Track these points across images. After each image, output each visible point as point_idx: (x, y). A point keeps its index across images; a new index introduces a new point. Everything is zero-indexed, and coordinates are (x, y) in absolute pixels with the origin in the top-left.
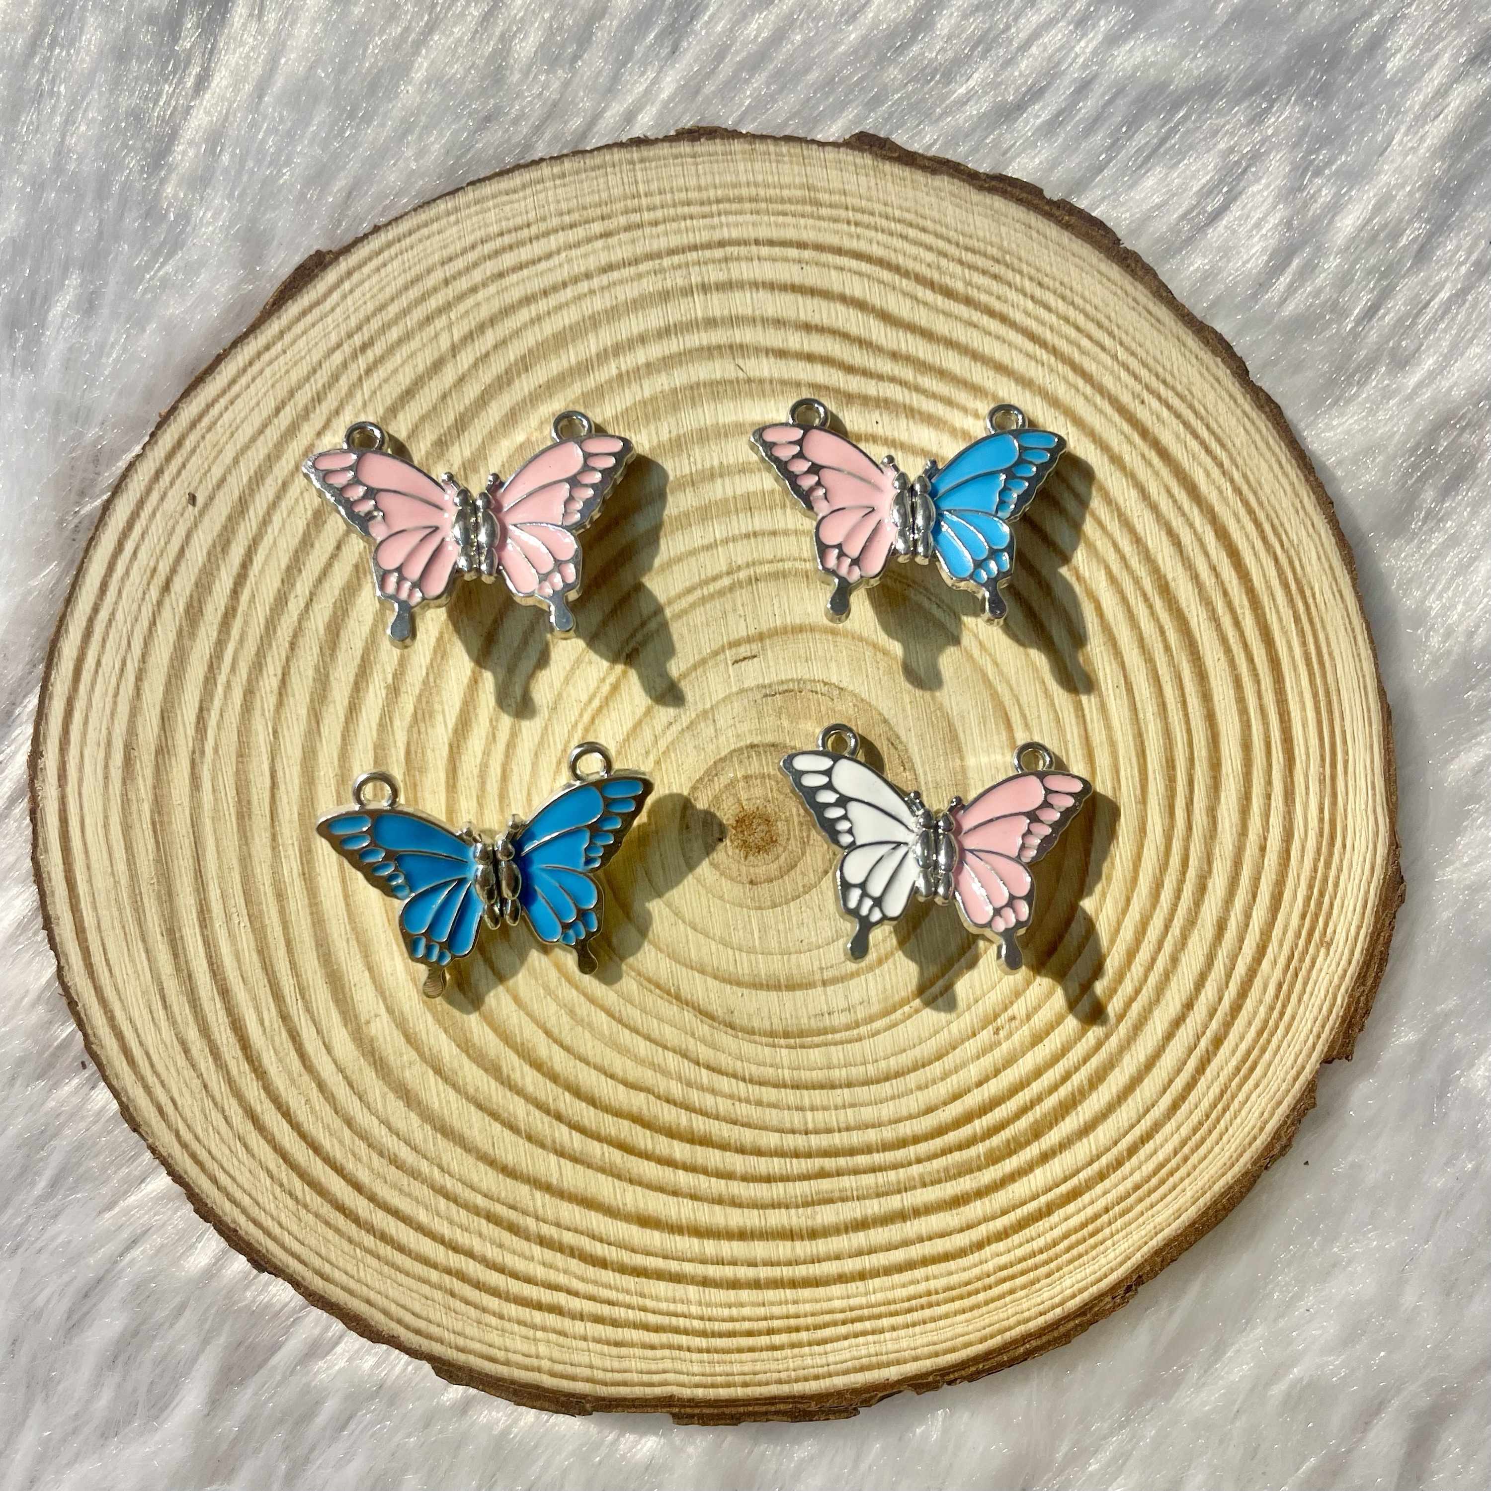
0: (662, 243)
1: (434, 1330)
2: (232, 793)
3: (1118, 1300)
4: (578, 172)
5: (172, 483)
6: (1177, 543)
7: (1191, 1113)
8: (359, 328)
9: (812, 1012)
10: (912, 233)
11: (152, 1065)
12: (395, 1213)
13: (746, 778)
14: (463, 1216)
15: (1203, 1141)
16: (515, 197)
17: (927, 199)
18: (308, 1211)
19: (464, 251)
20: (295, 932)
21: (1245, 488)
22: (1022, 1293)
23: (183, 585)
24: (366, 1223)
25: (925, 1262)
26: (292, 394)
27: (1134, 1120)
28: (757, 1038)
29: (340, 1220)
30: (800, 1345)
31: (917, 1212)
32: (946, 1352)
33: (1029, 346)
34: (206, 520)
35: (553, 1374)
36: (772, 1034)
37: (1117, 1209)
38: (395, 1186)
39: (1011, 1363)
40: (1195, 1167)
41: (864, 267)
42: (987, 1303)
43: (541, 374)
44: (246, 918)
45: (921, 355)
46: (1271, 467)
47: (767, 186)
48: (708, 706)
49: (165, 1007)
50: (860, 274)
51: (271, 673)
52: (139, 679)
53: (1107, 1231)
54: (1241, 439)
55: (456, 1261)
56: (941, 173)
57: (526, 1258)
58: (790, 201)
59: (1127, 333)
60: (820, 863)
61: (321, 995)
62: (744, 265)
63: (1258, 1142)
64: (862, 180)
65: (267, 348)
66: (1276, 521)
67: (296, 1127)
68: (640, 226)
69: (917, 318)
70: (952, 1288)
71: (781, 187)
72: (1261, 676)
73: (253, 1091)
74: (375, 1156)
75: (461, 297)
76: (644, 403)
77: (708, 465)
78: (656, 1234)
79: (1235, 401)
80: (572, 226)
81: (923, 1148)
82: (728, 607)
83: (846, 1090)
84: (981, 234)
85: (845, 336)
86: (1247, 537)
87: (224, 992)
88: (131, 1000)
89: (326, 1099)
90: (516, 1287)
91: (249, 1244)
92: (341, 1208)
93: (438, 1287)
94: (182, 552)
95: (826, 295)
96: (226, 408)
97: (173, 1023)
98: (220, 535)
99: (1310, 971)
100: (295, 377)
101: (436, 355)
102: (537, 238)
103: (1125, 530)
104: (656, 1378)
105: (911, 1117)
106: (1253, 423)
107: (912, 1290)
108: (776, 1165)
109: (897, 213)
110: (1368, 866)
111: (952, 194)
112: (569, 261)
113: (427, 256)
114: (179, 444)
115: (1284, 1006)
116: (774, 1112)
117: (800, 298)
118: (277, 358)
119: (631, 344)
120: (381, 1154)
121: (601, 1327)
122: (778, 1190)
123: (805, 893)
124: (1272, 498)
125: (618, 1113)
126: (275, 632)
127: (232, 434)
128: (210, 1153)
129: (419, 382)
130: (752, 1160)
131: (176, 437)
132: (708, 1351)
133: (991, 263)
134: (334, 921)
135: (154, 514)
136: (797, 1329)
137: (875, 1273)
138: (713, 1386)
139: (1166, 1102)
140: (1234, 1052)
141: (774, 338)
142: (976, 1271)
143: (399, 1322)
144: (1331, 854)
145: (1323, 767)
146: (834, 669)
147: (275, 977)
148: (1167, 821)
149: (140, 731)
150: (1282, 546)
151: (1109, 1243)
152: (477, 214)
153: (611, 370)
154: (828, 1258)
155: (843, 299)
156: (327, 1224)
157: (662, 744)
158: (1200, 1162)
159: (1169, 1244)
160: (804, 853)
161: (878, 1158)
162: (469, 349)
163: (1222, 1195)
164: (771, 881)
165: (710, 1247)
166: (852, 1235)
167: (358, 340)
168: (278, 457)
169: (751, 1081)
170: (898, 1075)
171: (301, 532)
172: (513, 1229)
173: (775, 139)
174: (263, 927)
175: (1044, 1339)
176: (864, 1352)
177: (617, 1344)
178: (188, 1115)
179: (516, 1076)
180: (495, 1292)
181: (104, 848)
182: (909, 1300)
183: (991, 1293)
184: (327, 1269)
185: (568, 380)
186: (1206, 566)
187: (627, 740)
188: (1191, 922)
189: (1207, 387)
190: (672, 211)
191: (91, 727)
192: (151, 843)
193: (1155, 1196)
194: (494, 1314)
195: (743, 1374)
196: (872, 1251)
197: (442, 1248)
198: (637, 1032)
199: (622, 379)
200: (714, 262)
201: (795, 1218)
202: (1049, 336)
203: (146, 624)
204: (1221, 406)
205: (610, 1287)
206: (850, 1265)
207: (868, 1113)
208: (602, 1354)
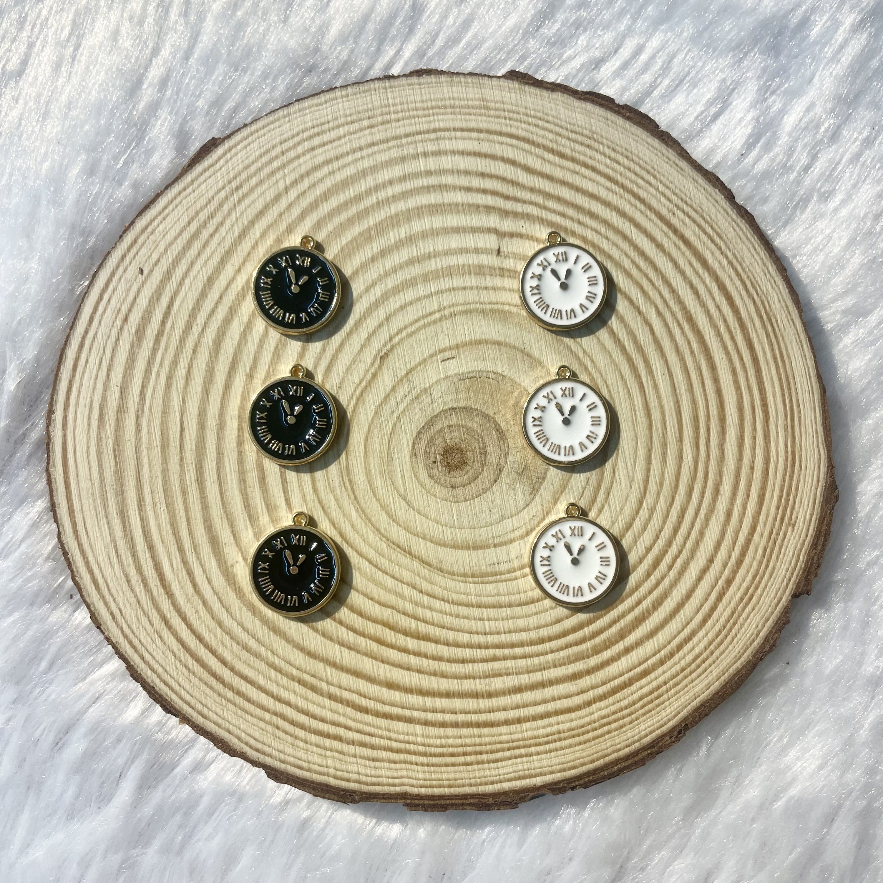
0: (402, 131)
1: (267, 749)
2: (158, 433)
3: (673, 739)
4: (355, 94)
5: (130, 263)
6: (696, 293)
7: (714, 625)
8: (235, 178)
9: (488, 563)
10: (541, 123)
11: (109, 590)
12: (245, 678)
13: (449, 427)
14: (285, 681)
15: (722, 642)
16: (321, 107)
17: (549, 105)
18: (195, 676)
19: (293, 137)
20: (192, 513)
21: (735, 262)
22: (616, 733)
23: (135, 319)
24: (229, 684)
25: (557, 713)
26: (197, 213)
27: (680, 628)
28: (456, 577)
29: (214, 682)
30: (482, 762)
31: (552, 683)
32: (570, 769)
33: (608, 184)
34: (148, 283)
35: (336, 777)
36: (465, 575)
37: (671, 683)
38: (245, 662)
39: (610, 777)
40: (717, 658)
41: (514, 142)
42: (594, 739)
43: (334, 202)
44: (165, 505)
45: (547, 189)
46: (749, 250)
47: (460, 99)
48: (427, 385)
49: (117, 556)
50: (512, 146)
51: (182, 367)
52: (109, 370)
53: (666, 696)
54: (731, 234)
55: (279, 707)
56: (557, 91)
57: (321, 707)
58: (473, 107)
59: (664, 176)
60: (492, 476)
61: (206, 550)
62: (447, 142)
63: (755, 643)
64: (513, 95)
65: (185, 189)
66: (753, 279)
67: (189, 626)
68: (389, 122)
69: (544, 170)
70: (573, 730)
71: (468, 100)
72: (748, 368)
73: (166, 605)
74: (234, 644)
75: (291, 161)
76: (391, 217)
77: (427, 251)
78: (397, 693)
79: (727, 213)
80: (352, 122)
81: (554, 644)
82: (439, 330)
83: (508, 609)
84: (580, 123)
85: (504, 179)
86: (737, 288)
87: (151, 548)
88: (98, 552)
89: (207, 610)
90: (315, 724)
91: (161, 696)
92: (214, 675)
93: (270, 723)
94: (135, 299)
95: (493, 157)
96: (161, 222)
97: (122, 565)
98: (156, 291)
99: (783, 541)
100: (198, 205)
101: (277, 193)
102: (333, 129)
103: (665, 285)
104: (397, 781)
105: (546, 625)
106: (738, 225)
107: (549, 730)
108: (468, 653)
109: (533, 113)
110: (815, 479)
111: (563, 102)
112: (350, 141)
113: (272, 140)
114: (135, 241)
115: (768, 561)
116: (466, 621)
117: (478, 160)
118: (190, 194)
119: (384, 185)
120: (238, 643)
121: (364, 749)
122: (469, 668)
123: (484, 493)
124: (750, 267)
125: (375, 621)
126: (185, 344)
127: (164, 236)
128: (140, 641)
129: (266, 208)
130: (453, 650)
131: (133, 238)
132: (428, 765)
133: (586, 139)
134: (214, 507)
135: (120, 279)
136: (481, 753)
137: (527, 719)
138: (431, 787)
139: (699, 617)
140: (739, 589)
141: (464, 181)
142: (587, 719)
143: (247, 744)
144: (793, 471)
145: (787, 420)
146: (499, 365)
147: (180, 539)
148: (695, 452)
149: (109, 399)
150: (757, 294)
151: (667, 703)
152: (300, 116)
153: (373, 199)
154: (498, 710)
155: (503, 159)
156: (206, 684)
157: (401, 408)
158: (721, 654)
159: (703, 704)
160: (483, 470)
161: (528, 650)
162: (295, 189)
163: (735, 675)
164: (463, 486)
165: (429, 702)
166: (513, 696)
167: (234, 184)
168: (189, 248)
169: (453, 603)
170: (539, 600)
171: (200, 289)
172: (314, 689)
173: (464, 74)
174: (174, 511)
175: (629, 762)
176: (520, 768)
177: (374, 760)
178: (128, 617)
180: (302, 727)
181: (87, 465)
182: (547, 736)
183: (596, 733)
184: (205, 711)
185: (349, 205)
186: (713, 305)
187: (381, 405)
188: (711, 511)
189: (710, 205)
190: (407, 114)
191: (81, 396)
192: (112, 462)
193: (694, 675)
194: (302, 740)
195: (448, 780)
196: (525, 706)
197: (272, 700)
198: (387, 573)
199: (379, 204)
200: (430, 140)
201: (479, 685)
202: (619, 178)
203: (114, 340)
204: (719, 216)
205: (370, 725)
206: (512, 714)
207: (521, 623)
208: (365, 766)
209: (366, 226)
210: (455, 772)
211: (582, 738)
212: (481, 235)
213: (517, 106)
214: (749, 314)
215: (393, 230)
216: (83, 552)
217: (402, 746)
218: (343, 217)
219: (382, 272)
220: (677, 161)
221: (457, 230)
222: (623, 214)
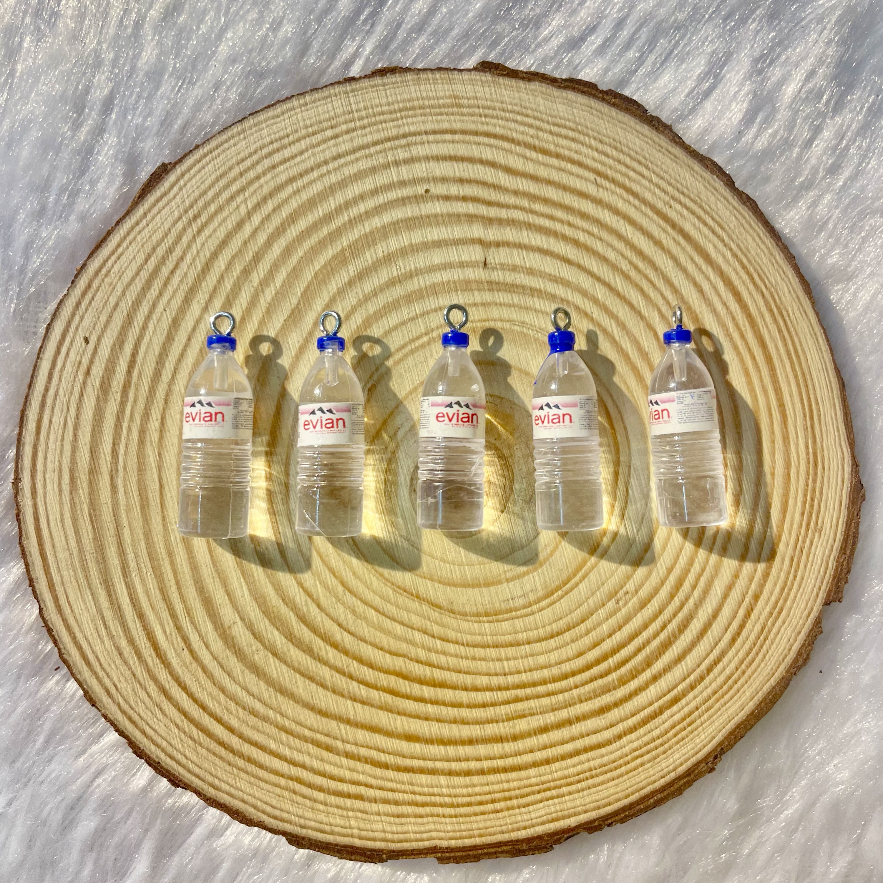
0: (369, 139)
1: (285, 815)
2: (136, 493)
3: (710, 765)
4: (314, 102)
5: (87, 310)
6: (701, 291)
7: (744, 643)
8: (191, 206)
9: (501, 599)
10: (519, 118)
11: (101, 665)
12: (255, 744)
14: (297, 743)
15: (753, 660)
16: (278, 120)
17: (527, 97)
18: (202, 747)
19: (250, 155)
20: (181, 575)
21: (739, 253)
22: (649, 765)
23: (98, 370)
24: (238, 752)
25: (586, 750)
26: (154, 249)
27: (709, 650)
28: (469, 618)
29: (222, 752)
31: (578, 719)
32: (604, 806)
33: (597, 179)
34: (108, 330)
35: (360, 838)
36: (478, 615)
37: (703, 707)
38: (254, 728)
39: (646, 809)
41: (492, 141)
42: (627, 773)
43: (303, 224)
44: (151, 569)
45: (532, 191)
46: (754, 240)
47: (429, 98)
49: (106, 628)
50: (490, 146)
51: (155, 419)
52: (76, 428)
53: (698, 722)
54: (733, 224)
55: (294, 771)
56: (534, 81)
57: (338, 766)
58: (444, 106)
59: (657, 166)
61: (200, 613)
62: (419, 147)
63: (788, 658)
64: (487, 89)
65: (137, 224)
66: (760, 272)
67: (190, 695)
68: (354, 130)
69: (527, 169)
71: (438, 99)
72: (761, 368)
73: (163, 676)
74: (240, 710)
75: (251, 183)
76: (366, 235)
77: (408, 269)
78: (417, 745)
79: (728, 201)
80: (314, 134)
81: (578, 678)
82: (428, 354)
83: (527, 646)
84: (562, 115)
86: (743, 282)
87: (141, 616)
88: (85, 626)
89: (208, 677)
90: (333, 785)
91: (168, 771)
92: (222, 744)
93: (286, 789)
95: (471, 160)
96: (116, 262)
97: (112, 637)
98: (118, 338)
99: (810, 548)
100: (154, 240)
101: (238, 219)
102: (293, 143)
103: (667, 286)
104: (425, 835)
105: (569, 660)
106: (740, 213)
107: (579, 768)
108: (488, 696)
109: (510, 107)
110: (840, 480)
111: (542, 92)
112: (314, 155)
113: (228, 160)
114: (89, 286)
115: (796, 572)
116: (483, 663)
117: (455, 164)
118: (144, 229)
119: (355, 201)
120: (244, 709)
121: (388, 806)
122: (490, 712)
123: (490, 525)
124: (757, 258)
125: (387, 672)
126: (155, 394)
127: (120, 277)
128: (139, 715)
129: (229, 236)
130: (472, 694)
132: (456, 816)
133: (569, 131)
134: (204, 567)
135: (77, 329)
136: (510, 799)
137: (555, 759)
138: (461, 838)
139: (728, 636)
140: (767, 603)
141: (442, 189)
142: (619, 753)
143: (264, 812)
144: (816, 474)
145: (806, 421)
146: (496, 387)
147: (171, 604)
149: (78, 461)
150: (766, 286)
151: (700, 729)
152: (256, 132)
153: (345, 217)
154: (525, 752)
155: (482, 162)
156: (214, 754)
157: (395, 442)
158: (753, 673)
159: (738, 726)
160: (487, 501)
161: (551, 687)
162: (258, 213)
163: (769, 693)
165: (451, 751)
166: (539, 736)
167: (191, 214)
168: (149, 288)
169: (468, 645)
170: (558, 634)
171: (166, 332)
172: (329, 749)
173: (431, 70)
174: (162, 574)
175: (666, 793)
176: (553, 809)
177: (399, 816)
178: (125, 693)
179: (323, 653)
180: (321, 789)
181: (62, 533)
182: (578, 775)
183: (629, 767)
184: (217, 782)
185: (319, 226)
189: (709, 193)
190: (373, 119)
191: (49, 461)
192: (90, 528)
193: (726, 697)
194: (321, 803)
195: (479, 829)
196: (552, 745)
197: (286, 764)
198: (395, 620)
199: (352, 223)
200: (401, 147)
201: (503, 729)
202: (609, 172)
203: (77, 396)
204: (719, 205)
205: (391, 781)
206: (539, 756)
207: (542, 659)
208: (390, 823)
209: (339, 248)
210: (485, 820)
211: (615, 773)
212: (465, 248)
213: (492, 101)
214: (759, 309)
215: (369, 250)
216: (68, 628)
217: (428, 799)
218: (314, 239)
219: (361, 297)
220: (670, 148)
221: (439, 244)
222: (616, 212)
